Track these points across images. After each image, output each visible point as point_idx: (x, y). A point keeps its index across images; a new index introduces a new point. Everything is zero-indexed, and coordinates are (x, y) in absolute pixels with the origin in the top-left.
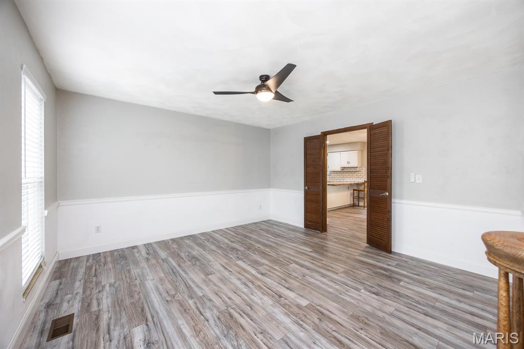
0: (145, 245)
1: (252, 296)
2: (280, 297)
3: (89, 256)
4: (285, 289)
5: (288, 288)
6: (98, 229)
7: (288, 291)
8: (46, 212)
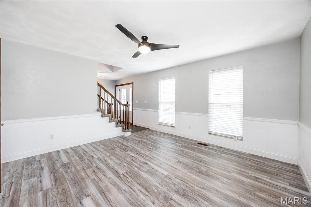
1: (150, 153)
2: (137, 154)
4: (135, 156)
5: (133, 157)
7: (133, 156)
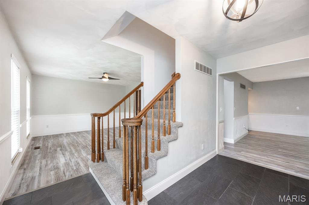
0: (66, 133)
3: (44, 136)
6: (47, 126)
8: (31, 118)
